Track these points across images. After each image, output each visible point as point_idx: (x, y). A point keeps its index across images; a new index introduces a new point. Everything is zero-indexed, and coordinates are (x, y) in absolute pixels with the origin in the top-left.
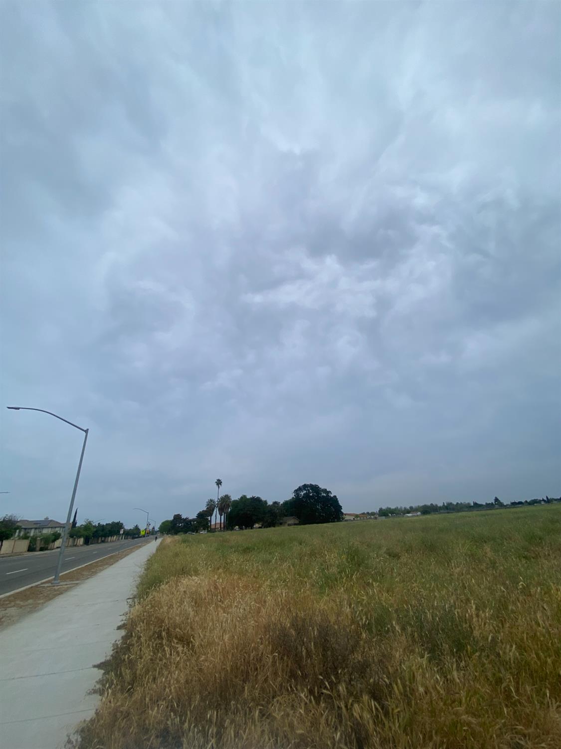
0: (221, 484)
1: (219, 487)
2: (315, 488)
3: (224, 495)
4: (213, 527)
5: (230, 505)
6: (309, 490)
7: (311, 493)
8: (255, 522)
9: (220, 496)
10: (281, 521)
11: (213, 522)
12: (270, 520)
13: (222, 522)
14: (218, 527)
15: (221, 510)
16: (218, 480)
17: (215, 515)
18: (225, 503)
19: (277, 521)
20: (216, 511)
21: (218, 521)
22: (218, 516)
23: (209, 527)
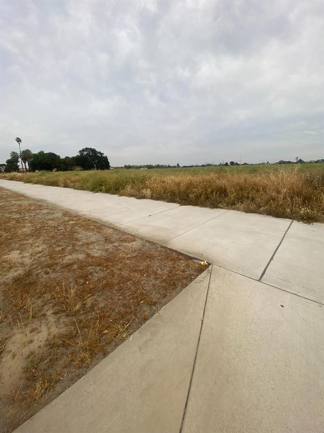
0: (21, 142)
1: (19, 144)
2: (93, 151)
3: (26, 149)
4: (22, 170)
5: (32, 156)
6: (89, 152)
7: (91, 153)
8: (54, 168)
9: (22, 150)
10: (72, 168)
11: (20, 167)
12: (64, 167)
13: (27, 167)
14: (25, 170)
15: (24, 160)
16: (18, 138)
17: (20, 162)
18: (26, 155)
19: (69, 168)
20: (20, 160)
21: (24, 167)
22: (23, 164)
23: (18, 170)
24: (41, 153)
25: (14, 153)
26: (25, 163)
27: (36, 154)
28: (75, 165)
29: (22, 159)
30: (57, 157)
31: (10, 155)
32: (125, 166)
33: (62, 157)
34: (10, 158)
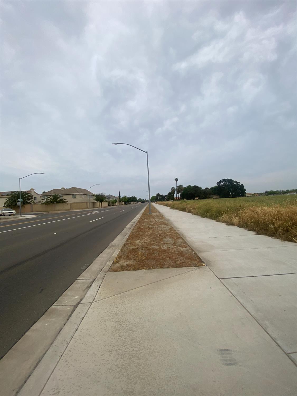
2: (230, 181)
3: (180, 185)
4: (176, 199)
5: (183, 189)
6: (226, 182)
7: (227, 183)
8: (196, 197)
9: (177, 186)
10: (210, 197)
11: (175, 197)
12: (204, 196)
13: (179, 197)
14: (177, 199)
15: (178, 192)
16: (176, 178)
17: (175, 194)
18: (180, 189)
19: (207, 197)
20: (176, 192)
21: (177, 196)
22: (177, 194)
23: (174, 199)
24: (189, 187)
25: (173, 188)
26: (178, 194)
27: (186, 188)
28: (212, 194)
29: (177, 191)
30: (199, 189)
31: (170, 189)
32: (266, 192)
33: (203, 188)
34: (171, 191)
